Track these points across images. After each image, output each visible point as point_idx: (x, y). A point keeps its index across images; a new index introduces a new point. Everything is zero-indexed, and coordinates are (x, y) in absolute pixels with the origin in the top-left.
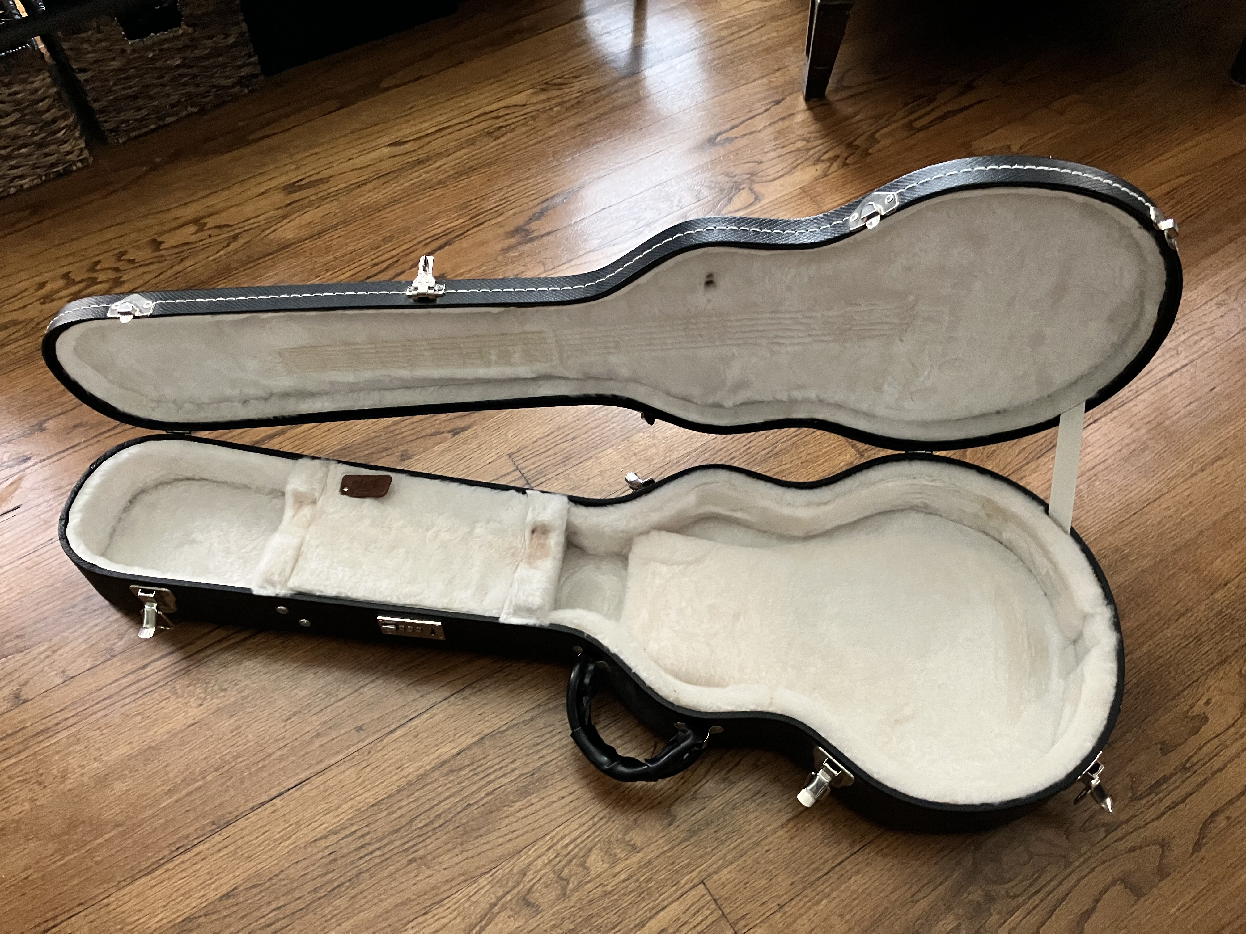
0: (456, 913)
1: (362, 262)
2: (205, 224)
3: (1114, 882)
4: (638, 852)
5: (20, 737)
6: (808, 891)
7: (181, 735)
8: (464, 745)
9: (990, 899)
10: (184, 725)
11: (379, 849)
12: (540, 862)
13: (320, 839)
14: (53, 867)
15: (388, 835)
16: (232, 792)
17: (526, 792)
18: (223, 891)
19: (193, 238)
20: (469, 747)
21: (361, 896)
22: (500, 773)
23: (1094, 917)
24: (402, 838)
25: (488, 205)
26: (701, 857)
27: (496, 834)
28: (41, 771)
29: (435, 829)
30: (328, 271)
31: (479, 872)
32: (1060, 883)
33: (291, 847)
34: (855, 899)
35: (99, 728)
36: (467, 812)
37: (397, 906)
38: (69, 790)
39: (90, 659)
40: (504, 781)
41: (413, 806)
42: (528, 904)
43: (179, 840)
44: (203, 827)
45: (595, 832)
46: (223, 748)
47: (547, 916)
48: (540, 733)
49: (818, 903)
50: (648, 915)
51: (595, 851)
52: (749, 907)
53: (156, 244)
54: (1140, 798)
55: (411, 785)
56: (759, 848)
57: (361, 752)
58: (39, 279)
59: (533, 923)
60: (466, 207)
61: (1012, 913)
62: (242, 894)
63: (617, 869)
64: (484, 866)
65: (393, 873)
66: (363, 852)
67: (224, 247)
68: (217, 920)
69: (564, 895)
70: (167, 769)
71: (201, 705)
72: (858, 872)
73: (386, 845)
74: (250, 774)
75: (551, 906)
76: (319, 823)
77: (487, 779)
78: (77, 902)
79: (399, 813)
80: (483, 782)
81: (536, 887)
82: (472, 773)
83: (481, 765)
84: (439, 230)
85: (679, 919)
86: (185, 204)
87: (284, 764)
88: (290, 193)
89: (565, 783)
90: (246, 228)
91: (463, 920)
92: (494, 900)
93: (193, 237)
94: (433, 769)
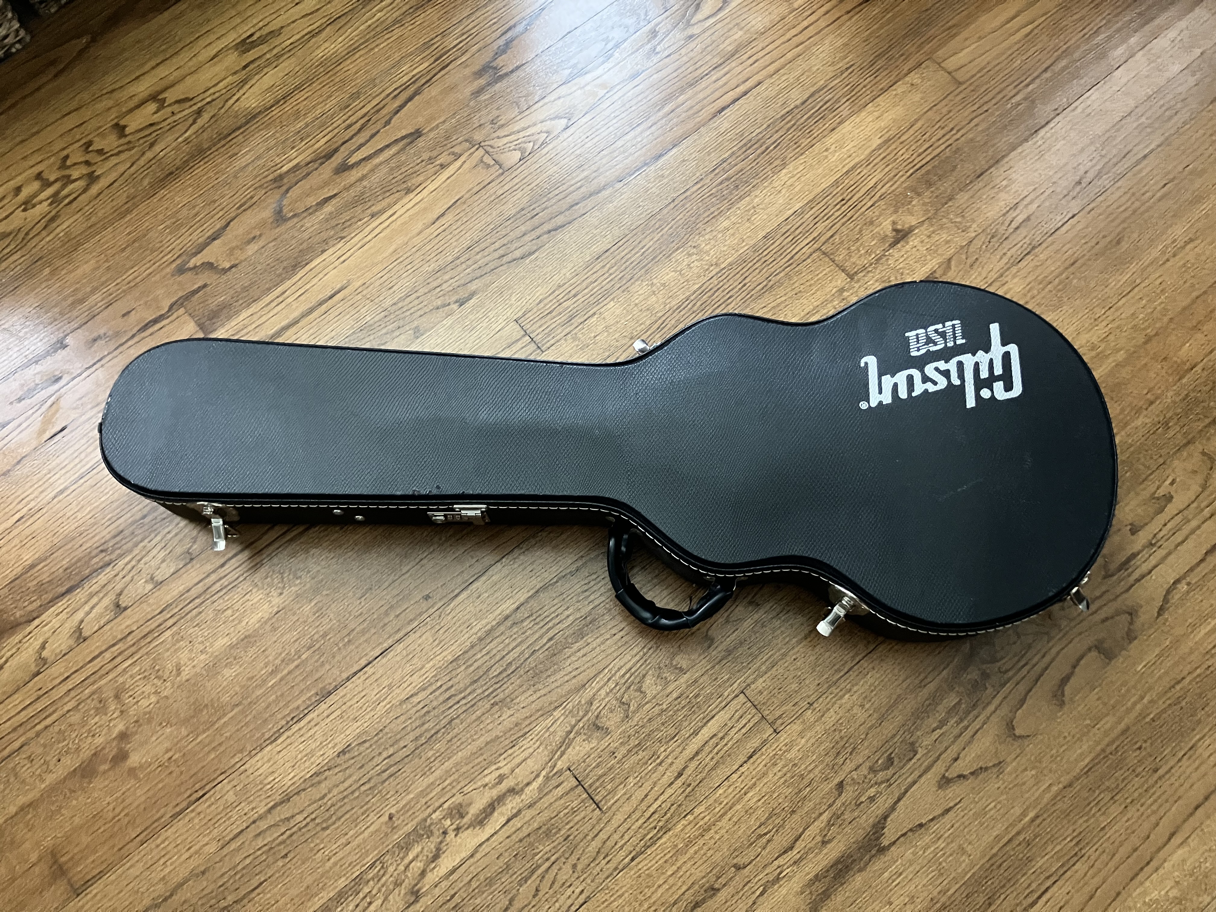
0: (538, 743)
1: (335, 125)
2: (164, 100)
3: (1090, 649)
4: (685, 674)
5: (130, 640)
6: (833, 689)
7: (270, 622)
8: (522, 600)
9: (985, 676)
10: (271, 613)
11: (464, 698)
12: (603, 692)
13: (412, 696)
14: (190, 747)
15: (470, 685)
16: (327, 667)
17: (581, 634)
18: (339, 748)
19: (156, 118)
20: (527, 601)
21: (456, 739)
22: (557, 621)
23: (1072, 681)
24: (482, 686)
25: (451, 41)
26: (739, 671)
27: (562, 673)
28: (157, 668)
29: (509, 675)
30: (302, 140)
31: (553, 707)
32: (1043, 656)
33: (388, 706)
34: (872, 691)
35: (198, 624)
36: (534, 657)
37: (487, 743)
38: (187, 680)
39: (171, 564)
40: (561, 626)
41: (486, 658)
42: (598, 728)
43: (291, 711)
44: (309, 698)
45: (646, 661)
46: (310, 630)
47: (616, 735)
48: (586, 581)
49: (841, 697)
50: (700, 724)
51: (648, 677)
52: (784, 708)
53: (120, 129)
54: (1112, 575)
55: (482, 639)
56: (788, 658)
57: (432, 617)
58: (13, 184)
59: (604, 743)
60: (428, 48)
61: (1003, 685)
62: (356, 749)
63: (669, 690)
64: (556, 701)
65: (480, 717)
66: (451, 702)
67: (191, 125)
68: (340, 772)
69: (627, 717)
70: (266, 652)
71: (281, 594)
72: (873, 668)
73: (469, 694)
74: (339, 649)
75: (618, 727)
76: (408, 683)
77: (547, 627)
78: (219, 772)
79: (476, 665)
80: (544, 630)
81: (602, 713)
82: (533, 623)
83: (540, 615)
84: (405, 79)
85: (726, 725)
86: (137, 78)
87: (367, 636)
88: (244, 52)
89: (613, 623)
90: (209, 100)
91: (546, 748)
92: (569, 728)
93: (156, 115)
94: (499, 624)
